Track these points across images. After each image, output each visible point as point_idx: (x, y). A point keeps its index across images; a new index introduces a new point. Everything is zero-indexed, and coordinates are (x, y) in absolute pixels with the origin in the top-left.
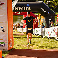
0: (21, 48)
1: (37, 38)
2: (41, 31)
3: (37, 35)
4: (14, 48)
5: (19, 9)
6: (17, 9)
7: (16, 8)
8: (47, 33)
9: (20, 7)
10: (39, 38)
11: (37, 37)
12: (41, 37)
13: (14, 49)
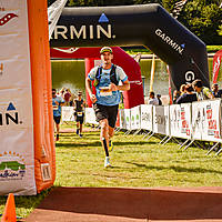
0: (84, 185)
1: (142, 143)
2: (155, 118)
3: (142, 131)
4: (56, 183)
5: (68, 34)
6: (63, 34)
7: (59, 30)
8: (181, 125)
9: (72, 27)
10: (150, 143)
11: (142, 140)
12: (156, 140)
13: (60, 187)
